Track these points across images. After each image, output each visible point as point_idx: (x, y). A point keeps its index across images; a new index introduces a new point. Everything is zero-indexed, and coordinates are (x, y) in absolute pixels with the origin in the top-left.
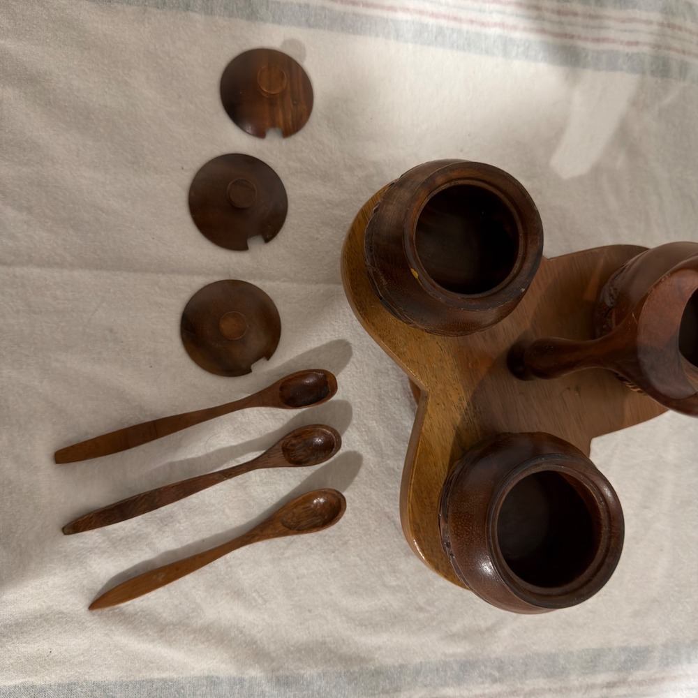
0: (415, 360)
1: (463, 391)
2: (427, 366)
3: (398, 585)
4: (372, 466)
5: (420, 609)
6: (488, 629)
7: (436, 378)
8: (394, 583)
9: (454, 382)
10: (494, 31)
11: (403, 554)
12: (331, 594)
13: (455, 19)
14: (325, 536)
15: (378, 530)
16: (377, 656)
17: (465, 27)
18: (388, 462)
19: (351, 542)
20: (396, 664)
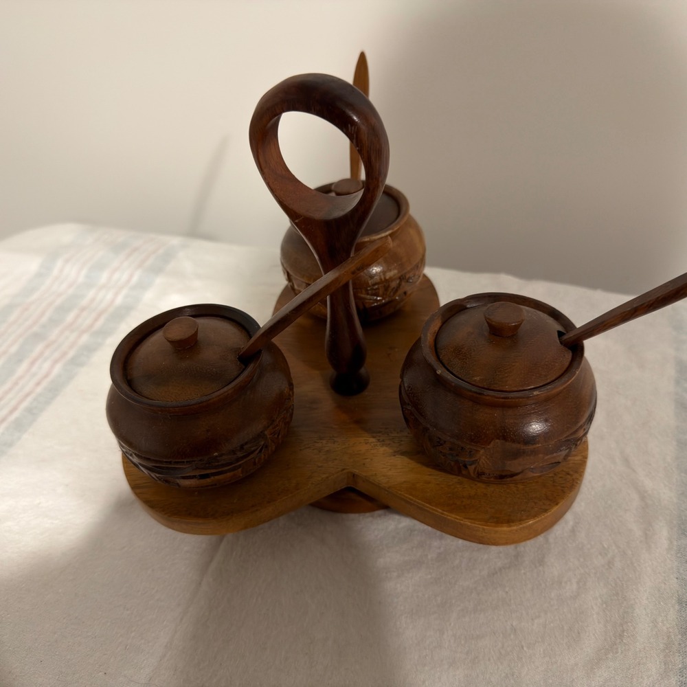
1: (359, 439)
3: (578, 583)
4: (429, 576)
5: (610, 564)
6: (643, 498)
8: (575, 586)
9: (347, 444)
10: (58, 369)
11: (541, 568)
12: (576, 664)
14: (501, 653)
15: (507, 589)
16: (665, 628)
18: (429, 557)
19: (514, 624)
20: (677, 607)
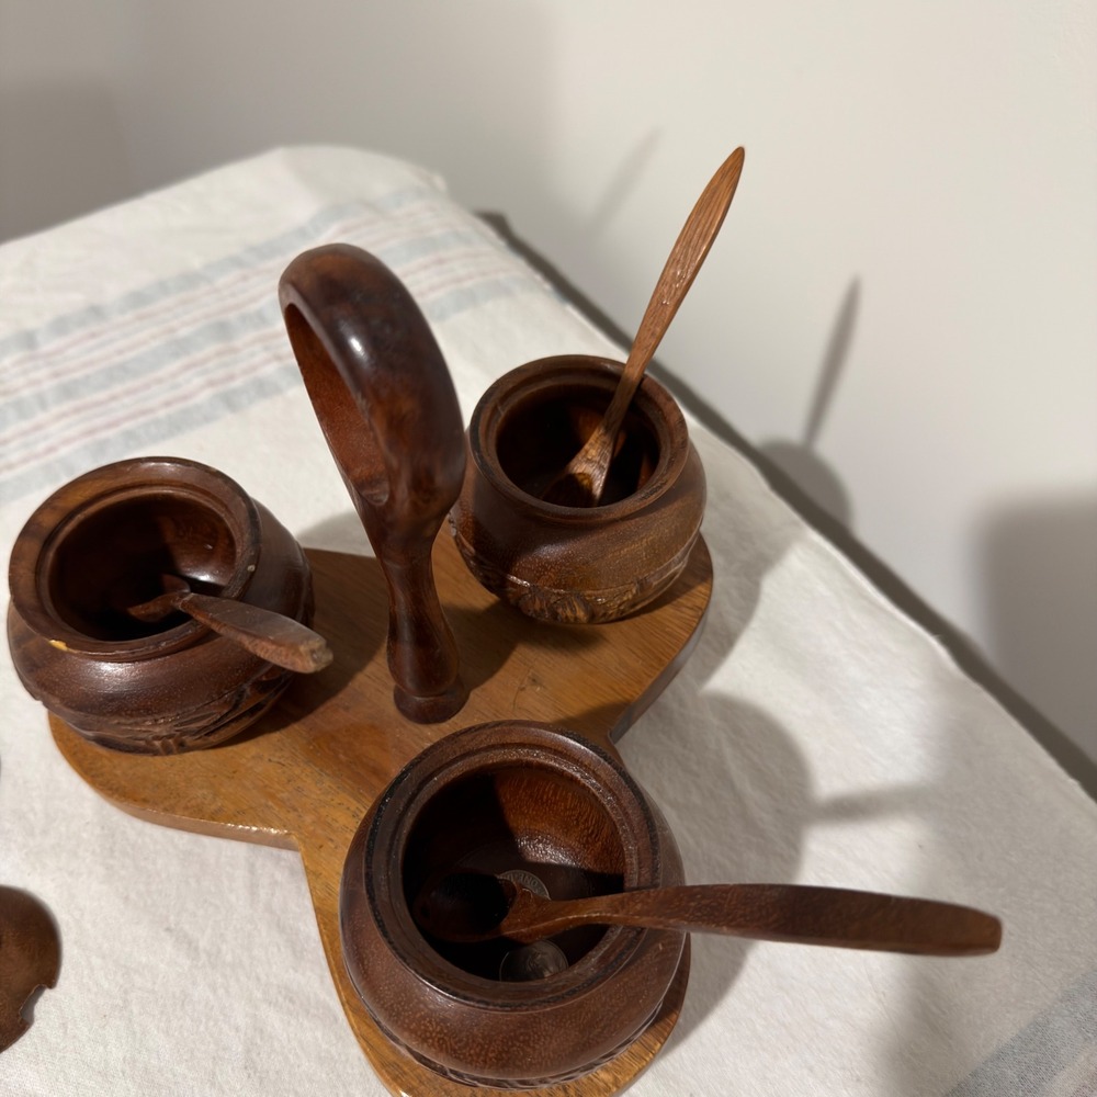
0: (246, 807)
1: (351, 799)
2: (270, 803)
7: (295, 810)
9: (330, 797)
10: (204, 396)
13: (143, 413)
17: (162, 413)
